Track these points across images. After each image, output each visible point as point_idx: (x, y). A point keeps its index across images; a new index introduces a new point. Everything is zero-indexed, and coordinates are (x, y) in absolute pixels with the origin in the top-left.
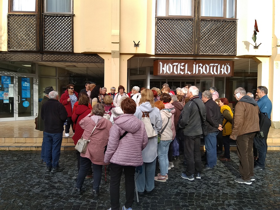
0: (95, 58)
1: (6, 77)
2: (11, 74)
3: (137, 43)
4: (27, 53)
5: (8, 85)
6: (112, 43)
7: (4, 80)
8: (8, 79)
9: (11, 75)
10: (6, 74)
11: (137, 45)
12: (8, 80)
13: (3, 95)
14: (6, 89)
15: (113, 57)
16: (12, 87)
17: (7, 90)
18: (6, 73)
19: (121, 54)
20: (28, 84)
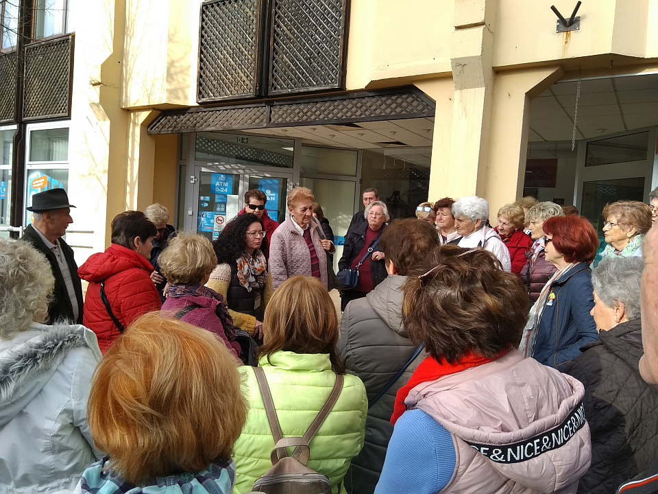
0: (410, 99)
1: (222, 176)
2: (233, 169)
3: (567, 15)
4: (237, 107)
5: (226, 196)
6: (458, 28)
7: (217, 184)
8: (225, 182)
9: (235, 172)
10: (222, 168)
11: (568, 24)
12: (226, 184)
13: (212, 221)
14: (221, 207)
15: (462, 87)
16: (234, 201)
17: (223, 209)
18: (223, 165)
19: (499, 72)
20: (274, 195)
